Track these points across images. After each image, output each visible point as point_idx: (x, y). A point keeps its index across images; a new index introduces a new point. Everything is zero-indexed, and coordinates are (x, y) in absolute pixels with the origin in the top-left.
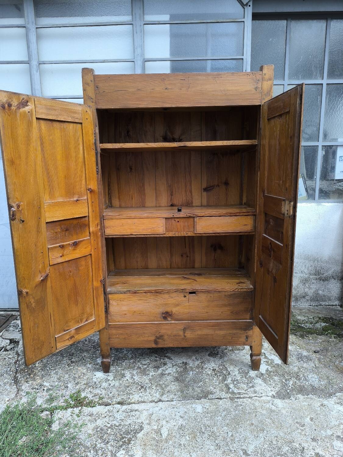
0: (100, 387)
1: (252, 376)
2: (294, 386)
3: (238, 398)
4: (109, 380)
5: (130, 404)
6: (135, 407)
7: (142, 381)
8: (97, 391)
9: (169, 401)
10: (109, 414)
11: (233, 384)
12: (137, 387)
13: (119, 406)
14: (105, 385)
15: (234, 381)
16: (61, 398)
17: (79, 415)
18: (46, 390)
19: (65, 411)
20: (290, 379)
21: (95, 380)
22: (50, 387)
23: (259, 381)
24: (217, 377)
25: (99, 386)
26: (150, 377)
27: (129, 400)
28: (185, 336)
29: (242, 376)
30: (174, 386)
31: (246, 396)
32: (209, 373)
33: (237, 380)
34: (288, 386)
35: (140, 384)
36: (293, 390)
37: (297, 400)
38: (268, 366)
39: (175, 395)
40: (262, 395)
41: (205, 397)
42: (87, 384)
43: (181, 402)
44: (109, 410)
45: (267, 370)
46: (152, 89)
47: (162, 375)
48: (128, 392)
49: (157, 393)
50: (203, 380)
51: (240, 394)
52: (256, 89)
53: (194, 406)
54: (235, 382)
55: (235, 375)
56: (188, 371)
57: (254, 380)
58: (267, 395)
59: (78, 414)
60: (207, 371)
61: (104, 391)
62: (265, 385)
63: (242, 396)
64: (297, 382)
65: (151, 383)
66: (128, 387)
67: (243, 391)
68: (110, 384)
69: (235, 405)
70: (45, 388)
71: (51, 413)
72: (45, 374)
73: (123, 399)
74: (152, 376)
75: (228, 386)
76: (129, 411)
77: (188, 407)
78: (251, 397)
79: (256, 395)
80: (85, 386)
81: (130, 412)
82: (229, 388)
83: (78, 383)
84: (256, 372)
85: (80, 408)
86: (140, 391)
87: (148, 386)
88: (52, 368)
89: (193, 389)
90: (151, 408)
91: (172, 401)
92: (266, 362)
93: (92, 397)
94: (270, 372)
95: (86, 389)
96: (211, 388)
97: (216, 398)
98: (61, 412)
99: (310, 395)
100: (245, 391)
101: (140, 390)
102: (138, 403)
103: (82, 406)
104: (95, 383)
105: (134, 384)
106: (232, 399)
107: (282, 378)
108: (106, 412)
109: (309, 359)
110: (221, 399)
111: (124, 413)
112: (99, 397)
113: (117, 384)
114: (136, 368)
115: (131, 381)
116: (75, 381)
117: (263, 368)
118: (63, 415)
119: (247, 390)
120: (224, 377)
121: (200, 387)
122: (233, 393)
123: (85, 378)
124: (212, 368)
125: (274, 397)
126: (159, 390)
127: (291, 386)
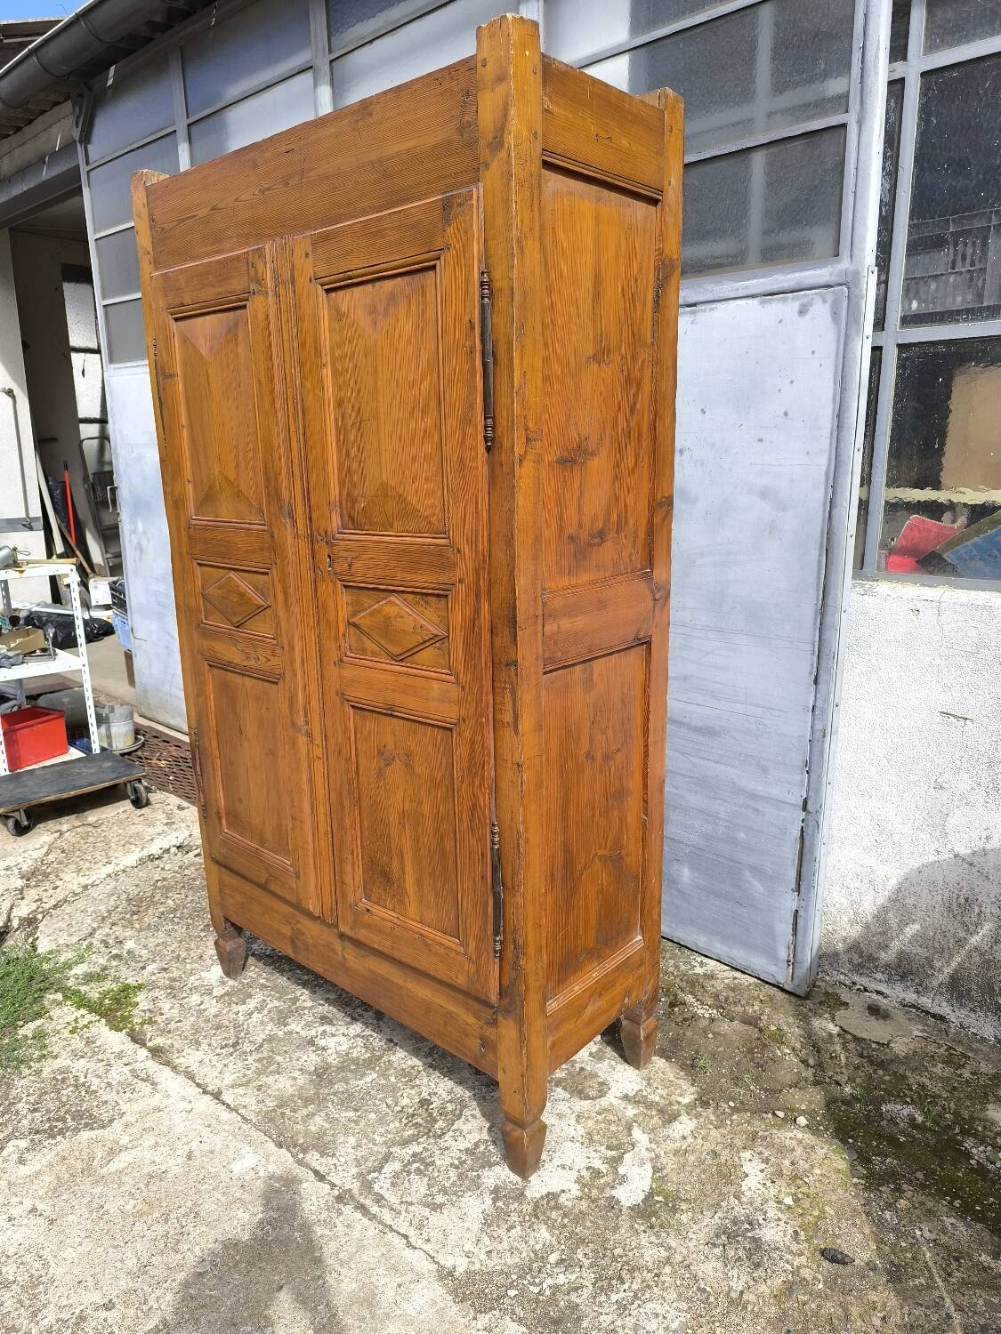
0: (182, 999)
1: (485, 1180)
2: (554, 1294)
4: (211, 994)
5: (165, 1063)
6: (164, 1075)
7: (252, 1032)
8: (166, 1004)
9: (228, 1107)
10: (112, 1058)
11: (405, 1166)
12: (228, 1039)
13: (145, 1055)
14: (193, 999)
15: (421, 1160)
16: (110, 983)
17: (78, 1030)
18: (112, 955)
19: (75, 1010)
20: (582, 1268)
21: (193, 979)
22: (125, 953)
23: (477, 1205)
24: (406, 1124)
25: (181, 996)
26: (280, 1033)
27: (176, 1056)
28: (344, 958)
29: (463, 1162)
30: (288, 1083)
31: (387, 1217)
32: (406, 1102)
33: (430, 1164)
34: (538, 1281)
35: (242, 1034)
36: (532, 1299)
39: (260, 1102)
40: (423, 1245)
41: (303, 1150)
42: (173, 980)
43: (243, 1125)
44: (121, 1052)
46: (236, 200)
47: (311, 1042)
48: (201, 1038)
49: (236, 1075)
50: (366, 1111)
51: (377, 1202)
53: (247, 1151)
54: (416, 1165)
55: (448, 1148)
56: (373, 1069)
57: (468, 1194)
58: (435, 1255)
59: (81, 1027)
60: (405, 1095)
61: (173, 1011)
62: (477, 1227)
63: (375, 1209)
64: (586, 1291)
65: (261, 1046)
67: (396, 1201)
68: (203, 1003)
70: (116, 952)
72: (154, 926)
73: (172, 1046)
74: (288, 1032)
75: (387, 1160)
76: (143, 1075)
77: (233, 1145)
78: (391, 1230)
79: (411, 1232)
80: (165, 982)
81: (143, 1080)
82: (379, 1169)
83: (167, 969)
84: (515, 1178)
85: (98, 1018)
86: (218, 1050)
87: (245, 1049)
88: (176, 920)
89: (312, 1115)
90: (178, 1098)
91: (234, 1111)
93: (143, 1010)
94: (556, 1207)
95: (158, 990)
96: (351, 1140)
97: (314, 1171)
98: (70, 1007)
100: (404, 1203)
101: (222, 1048)
102: (180, 1073)
103: (105, 1016)
106: (342, 1197)
107: (562, 1247)
108: (115, 1053)
110: (320, 1178)
111: (130, 1074)
112: (150, 1018)
113: (214, 1009)
114: (291, 996)
116: (167, 964)
118: (62, 1015)
119: (411, 1204)
120: (417, 1134)
121: (332, 1121)
122: (369, 1186)
123: (189, 966)
124: (429, 1095)
125: (445, 1274)
126: (248, 1072)
127: (545, 1286)
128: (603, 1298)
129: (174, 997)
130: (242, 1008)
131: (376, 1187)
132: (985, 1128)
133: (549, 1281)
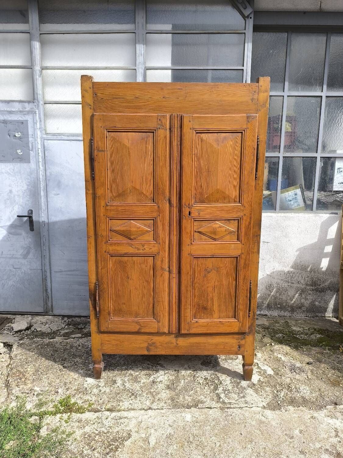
0: (91, 393)
1: (243, 386)
2: (285, 397)
3: (228, 408)
4: (100, 386)
5: (119, 411)
6: (125, 414)
7: (133, 389)
8: (87, 397)
9: (159, 409)
10: (97, 420)
11: (224, 394)
12: (128, 394)
13: (108, 413)
14: (95, 391)
15: (226, 390)
16: (50, 403)
17: (68, 421)
18: (35, 395)
19: (53, 417)
20: (282, 390)
21: (86, 386)
22: (40, 392)
23: (250, 391)
24: (209, 386)
25: (89, 392)
26: (142, 384)
27: (119, 407)
28: (177, 344)
29: (234, 385)
30: (165, 394)
31: (237, 406)
32: (201, 382)
33: (229, 390)
34: (279, 397)
35: (131, 391)
36: (283, 401)
37: (287, 412)
38: (260, 377)
39: (165, 403)
40: (253, 406)
41: (196, 406)
42: (78, 390)
43: (171, 410)
44: (98, 417)
45: (259, 381)
46: (150, 98)
47: (153, 382)
48: (119, 399)
49: (147, 401)
50: (195, 389)
51: (231, 404)
52: (252, 100)
53: (183, 414)
54: (226, 392)
55: (227, 385)
56: (180, 379)
57: (245, 390)
58: (257, 406)
59: (67, 419)
60: (198, 380)
61: (94, 397)
62: (256, 395)
63: (232, 406)
64: (289, 393)
65: (142, 390)
66: (119, 394)
67: (234, 401)
68: (101, 390)
69: (224, 415)
70: (36, 393)
71: (40, 418)
72: (37, 379)
73: (113, 406)
74: (144, 383)
75: (219, 395)
77: (177, 416)
78: (241, 408)
79: (246, 405)
80: (75, 392)
81: (119, 419)
82: (220, 398)
83: (68, 388)
84: (248, 382)
85: (69, 414)
86: (130, 399)
87: (138, 393)
88: (44, 373)
89: (184, 398)
90: (141, 416)
91: (163, 409)
92: (259, 372)
93: (82, 403)
94: (263, 382)
95: (77, 395)
96: (202, 397)
97: (207, 408)
98: (50, 417)
99: (301, 407)
100: (236, 401)
101: (130, 397)
102: (128, 411)
103: (71, 412)
104: (86, 388)
105: (124, 391)
106: (222, 409)
107: (274, 389)
108: (95, 419)
109: (301, 370)
110: (211, 408)
111: (112, 420)
112: (89, 403)
113: (108, 390)
114: (128, 374)
115: (122, 388)
116: (65, 387)
117: (255, 378)
118: (51, 421)
119: (238, 400)
120: (215, 386)
121: (190, 396)
122: (224, 402)
123: (76, 384)
124: (204, 377)
125: (264, 407)
126: (150, 398)
127: (282, 397)
128: (293, 392)
129: (87, 394)
130: (118, 384)
131: (226, 401)
132: (295, 332)
133: (281, 396)
